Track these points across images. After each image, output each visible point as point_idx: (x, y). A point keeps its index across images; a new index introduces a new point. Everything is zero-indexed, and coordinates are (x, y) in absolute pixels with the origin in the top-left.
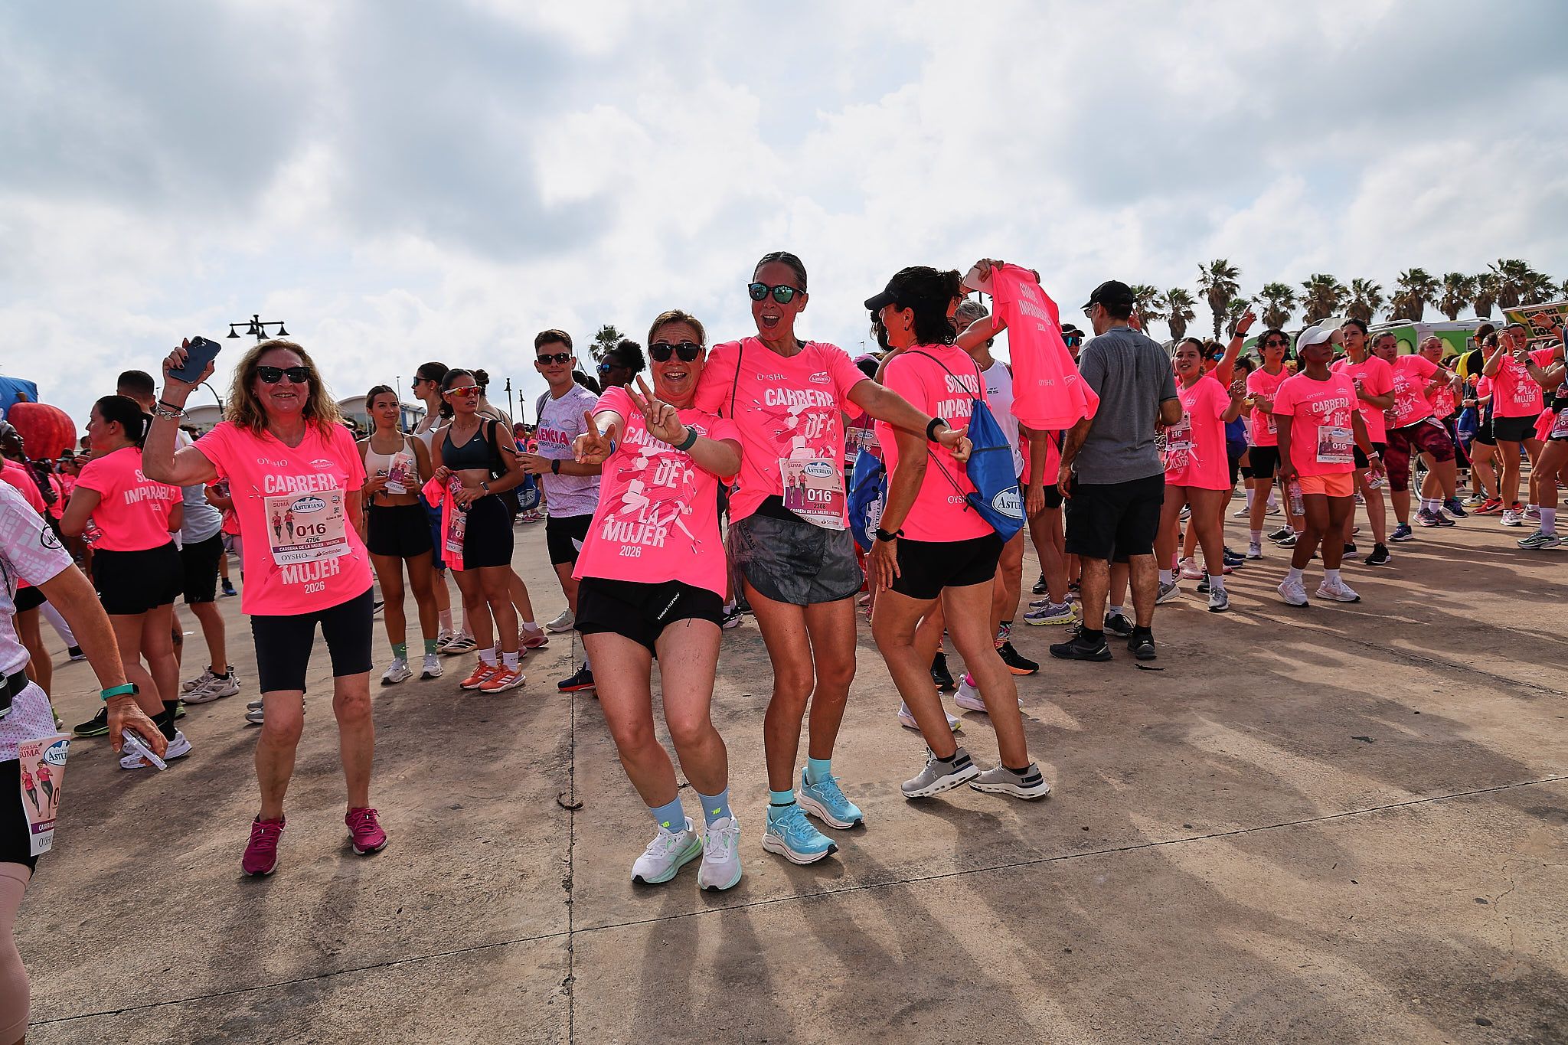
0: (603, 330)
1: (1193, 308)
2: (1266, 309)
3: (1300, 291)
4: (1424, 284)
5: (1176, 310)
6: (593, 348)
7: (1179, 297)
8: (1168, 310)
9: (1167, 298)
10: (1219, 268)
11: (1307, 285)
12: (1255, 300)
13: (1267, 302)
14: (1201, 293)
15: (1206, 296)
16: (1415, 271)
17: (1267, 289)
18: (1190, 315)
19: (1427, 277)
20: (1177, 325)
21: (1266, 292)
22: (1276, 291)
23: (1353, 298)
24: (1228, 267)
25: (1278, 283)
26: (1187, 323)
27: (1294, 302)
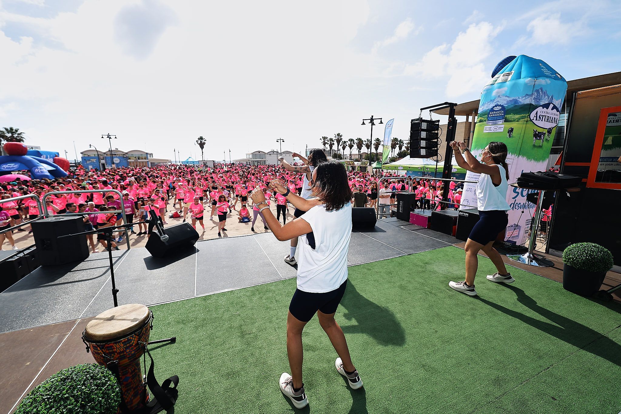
0: (200, 137)
1: (334, 142)
2: (349, 144)
3: (356, 141)
4: (379, 141)
5: (331, 142)
6: (197, 141)
7: (331, 140)
8: (329, 143)
9: (329, 140)
10: (338, 135)
11: (356, 140)
12: (347, 142)
13: (349, 142)
14: (335, 140)
15: (336, 140)
16: (377, 139)
17: (349, 139)
18: (334, 144)
19: (380, 140)
20: (331, 146)
21: (349, 140)
22: (351, 140)
23: (367, 143)
24: (340, 134)
25: (352, 139)
26: (333, 145)
27: (354, 143)
